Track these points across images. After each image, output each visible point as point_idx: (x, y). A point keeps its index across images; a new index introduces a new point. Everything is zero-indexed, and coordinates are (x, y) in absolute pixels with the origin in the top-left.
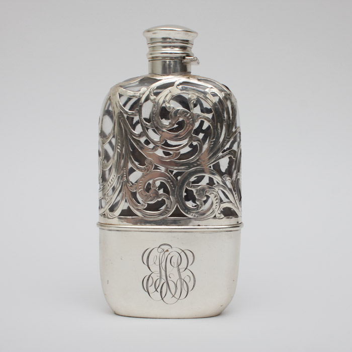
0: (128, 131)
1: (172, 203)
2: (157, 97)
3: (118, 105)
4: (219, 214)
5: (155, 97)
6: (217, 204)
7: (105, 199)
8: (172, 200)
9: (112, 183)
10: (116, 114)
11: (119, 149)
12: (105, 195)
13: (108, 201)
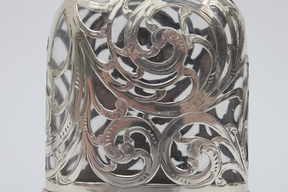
0: (91, 60)
1: (153, 163)
2: (133, 11)
3: (77, 21)
4: (220, 179)
5: (130, 11)
6: (217, 165)
7: (55, 156)
8: (153, 160)
9: (66, 134)
10: (73, 34)
11: (77, 85)
12: (55, 150)
13: (59, 159)
